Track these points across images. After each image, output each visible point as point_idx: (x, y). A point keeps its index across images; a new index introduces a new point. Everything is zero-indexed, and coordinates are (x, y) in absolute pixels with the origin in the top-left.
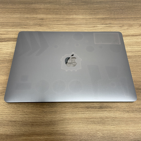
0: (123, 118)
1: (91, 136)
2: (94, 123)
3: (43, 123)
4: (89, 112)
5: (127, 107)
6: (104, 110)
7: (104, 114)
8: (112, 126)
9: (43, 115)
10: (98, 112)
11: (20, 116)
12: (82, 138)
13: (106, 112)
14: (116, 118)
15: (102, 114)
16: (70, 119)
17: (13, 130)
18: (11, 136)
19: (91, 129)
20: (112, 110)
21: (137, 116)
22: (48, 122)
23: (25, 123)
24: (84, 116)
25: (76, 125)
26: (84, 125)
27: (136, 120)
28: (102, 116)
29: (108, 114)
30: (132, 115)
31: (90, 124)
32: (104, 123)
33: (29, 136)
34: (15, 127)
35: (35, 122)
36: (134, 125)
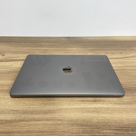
0: (116, 108)
1: (86, 121)
2: (89, 112)
3: (41, 111)
4: (84, 104)
5: (118, 101)
6: (97, 102)
7: (98, 106)
8: (106, 114)
9: (42, 106)
10: (92, 104)
11: (21, 107)
12: (78, 123)
13: (99, 104)
14: (109, 108)
15: (96, 106)
16: (67, 109)
17: (13, 117)
18: (11, 121)
19: (87, 116)
20: (105, 103)
21: (128, 107)
22: (47, 111)
23: (26, 112)
24: (79, 107)
25: (73, 113)
26: (79, 113)
27: (127, 110)
28: (96, 107)
29: (102, 106)
30: (123, 106)
31: (85, 113)
32: (98, 112)
33: (27, 122)
34: (16, 115)
35: (35, 111)
36: (126, 113)
